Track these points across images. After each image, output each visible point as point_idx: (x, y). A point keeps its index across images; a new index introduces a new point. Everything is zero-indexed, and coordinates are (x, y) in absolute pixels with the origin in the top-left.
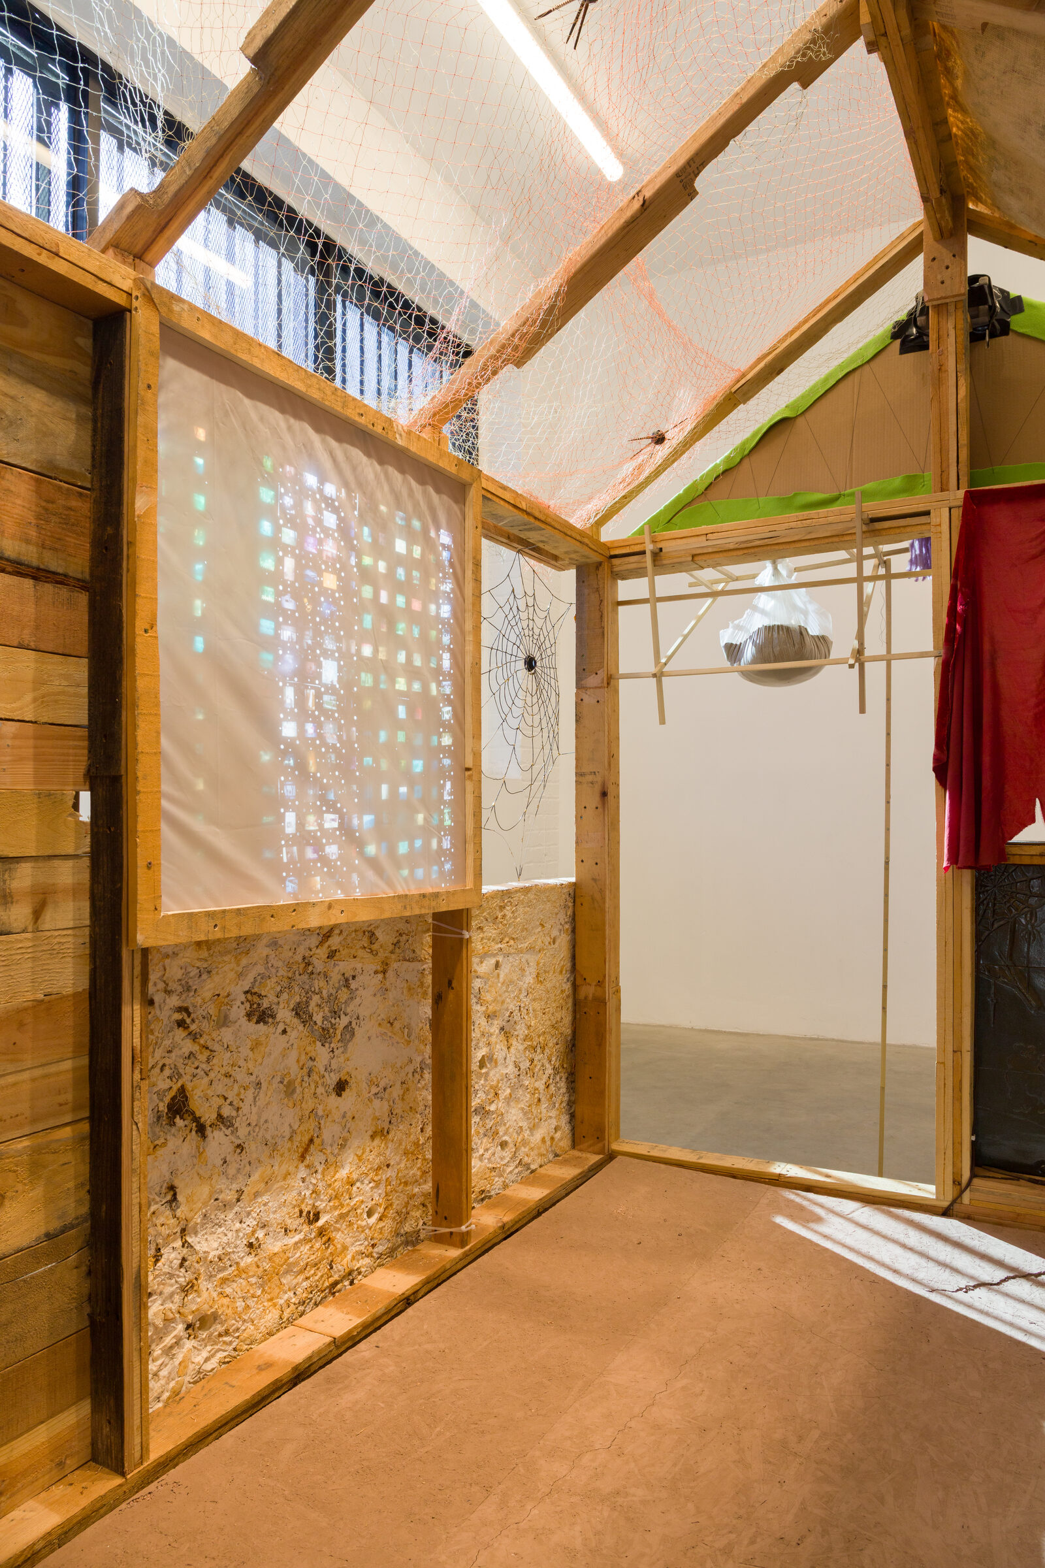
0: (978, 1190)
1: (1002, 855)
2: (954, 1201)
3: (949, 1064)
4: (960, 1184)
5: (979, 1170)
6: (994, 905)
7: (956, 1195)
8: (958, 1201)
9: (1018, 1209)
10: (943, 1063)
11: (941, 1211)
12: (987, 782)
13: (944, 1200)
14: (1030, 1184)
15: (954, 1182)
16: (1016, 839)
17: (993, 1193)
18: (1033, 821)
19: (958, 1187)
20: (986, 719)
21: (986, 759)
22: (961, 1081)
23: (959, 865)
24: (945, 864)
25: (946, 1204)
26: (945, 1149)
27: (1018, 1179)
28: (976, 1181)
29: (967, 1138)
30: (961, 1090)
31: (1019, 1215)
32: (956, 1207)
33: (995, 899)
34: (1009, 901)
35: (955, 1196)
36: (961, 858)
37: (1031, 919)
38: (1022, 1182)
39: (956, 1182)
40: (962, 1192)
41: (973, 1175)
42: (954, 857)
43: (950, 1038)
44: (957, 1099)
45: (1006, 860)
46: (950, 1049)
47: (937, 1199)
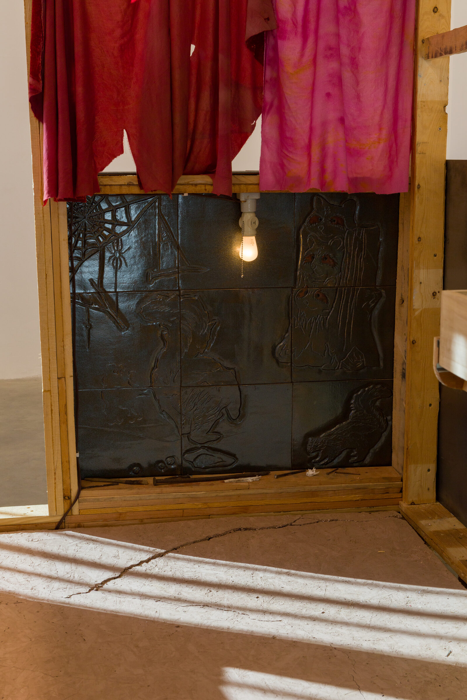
0: (85, 501)
1: (96, 187)
2: (65, 515)
3: (55, 391)
4: (69, 498)
5: (84, 483)
6: (85, 235)
7: (67, 507)
8: (69, 513)
9: (120, 510)
10: (50, 391)
11: (54, 526)
12: (81, 114)
13: (57, 515)
14: (128, 486)
15: (64, 497)
16: (108, 169)
17: (98, 500)
18: (121, 151)
19: (69, 501)
20: (78, 48)
21: (80, 90)
22: (66, 405)
23: (58, 198)
24: (45, 197)
25: (58, 519)
26: (55, 470)
27: (117, 483)
28: (84, 493)
29: (74, 455)
30: (66, 413)
31: (121, 514)
32: (68, 518)
33: (85, 230)
34: (98, 231)
35: (66, 510)
36: (60, 190)
37: (117, 247)
38: (121, 485)
39: (66, 497)
40: (72, 505)
41: (81, 488)
42: (54, 191)
43: (54, 366)
44: (64, 422)
45: (99, 191)
46: (54, 376)
47: (51, 515)
